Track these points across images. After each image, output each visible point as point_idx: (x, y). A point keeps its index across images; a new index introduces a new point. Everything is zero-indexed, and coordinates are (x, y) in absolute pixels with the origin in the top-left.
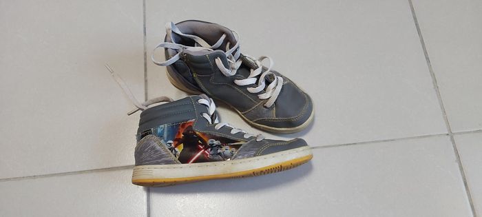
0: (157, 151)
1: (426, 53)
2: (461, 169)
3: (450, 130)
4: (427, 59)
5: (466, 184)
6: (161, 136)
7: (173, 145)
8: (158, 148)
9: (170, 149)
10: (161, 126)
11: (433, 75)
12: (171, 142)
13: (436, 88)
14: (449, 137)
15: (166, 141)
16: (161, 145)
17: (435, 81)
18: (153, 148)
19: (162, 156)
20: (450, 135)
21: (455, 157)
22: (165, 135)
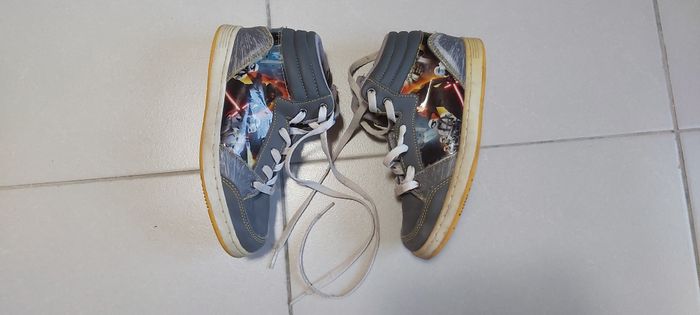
0: (248, 51)
1: (658, 16)
2: (685, 177)
3: (677, 126)
4: (659, 24)
5: (688, 196)
6: (268, 57)
7: (251, 71)
8: (252, 53)
9: (247, 68)
10: (282, 56)
11: (664, 49)
12: (257, 69)
13: (666, 66)
14: (674, 136)
15: (259, 63)
16: (255, 56)
17: (665, 58)
18: (253, 47)
19: (240, 57)
20: (677, 132)
21: (678, 161)
22: (267, 62)
